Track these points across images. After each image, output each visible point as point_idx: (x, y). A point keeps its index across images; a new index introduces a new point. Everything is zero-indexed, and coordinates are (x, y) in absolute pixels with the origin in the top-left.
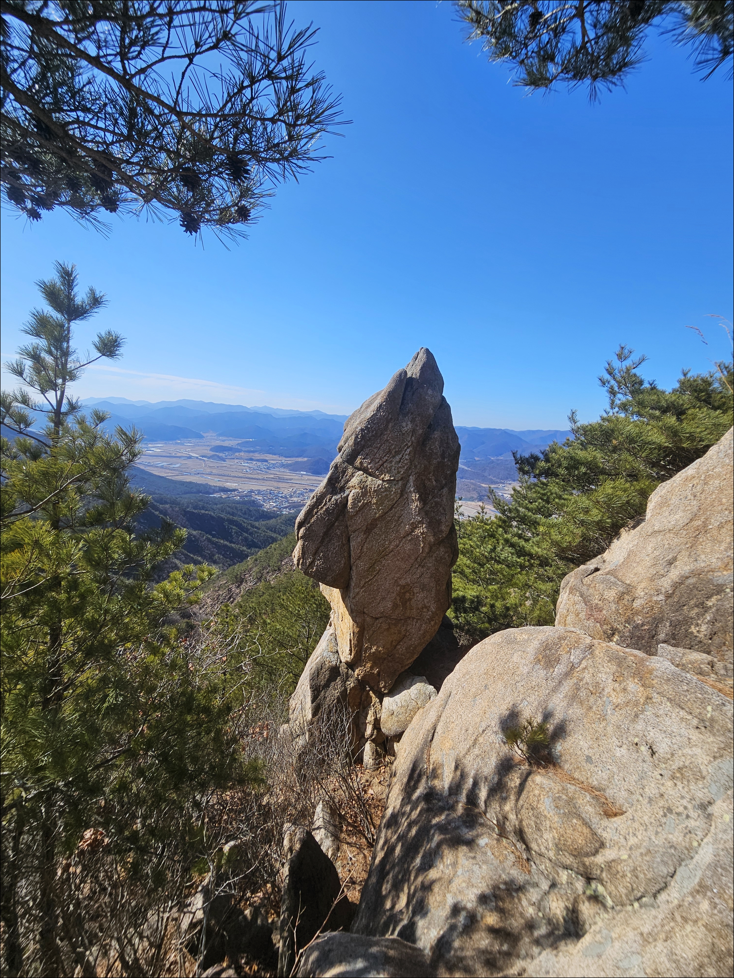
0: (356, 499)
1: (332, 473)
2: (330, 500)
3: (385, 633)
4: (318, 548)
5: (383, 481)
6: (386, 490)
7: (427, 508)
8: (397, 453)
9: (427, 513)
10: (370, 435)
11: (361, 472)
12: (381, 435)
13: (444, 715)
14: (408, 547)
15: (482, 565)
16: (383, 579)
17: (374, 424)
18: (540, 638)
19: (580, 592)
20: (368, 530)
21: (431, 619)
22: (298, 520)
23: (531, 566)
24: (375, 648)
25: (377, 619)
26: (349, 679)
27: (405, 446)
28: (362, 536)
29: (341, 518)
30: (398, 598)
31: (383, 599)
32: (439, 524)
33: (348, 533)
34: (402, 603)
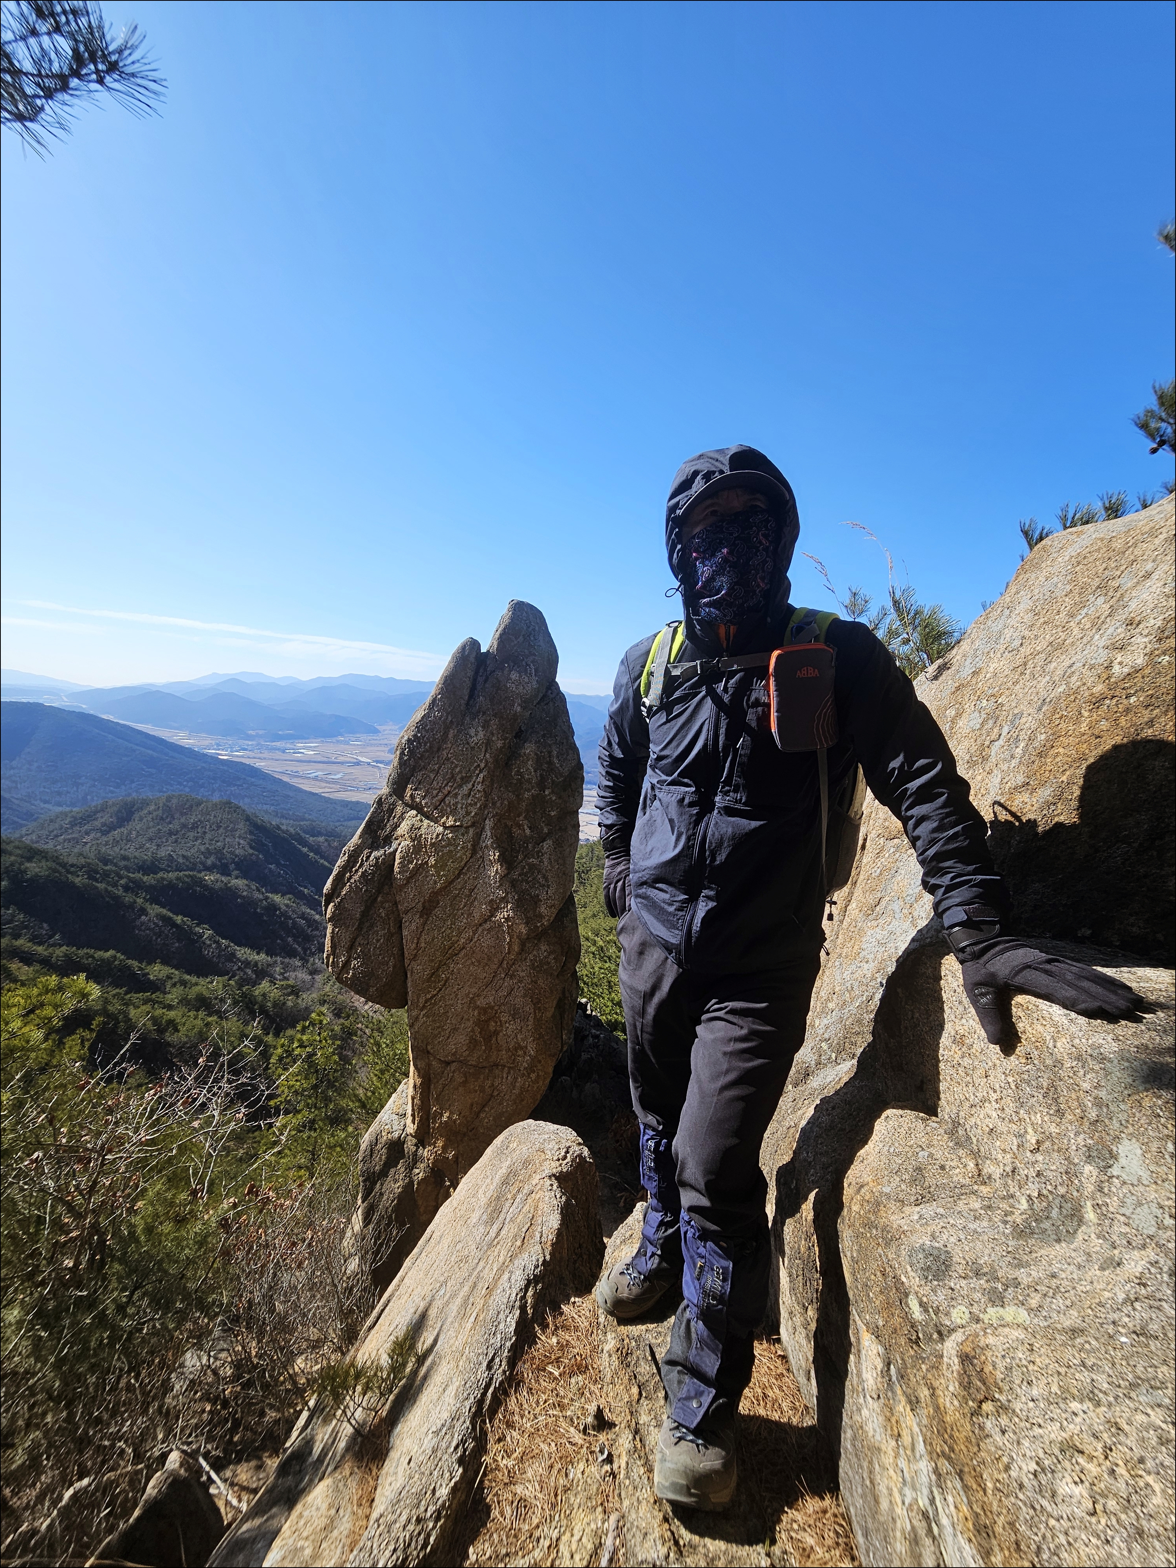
0: (407, 859)
1: (373, 813)
2: (368, 858)
3: (461, 1089)
4: (355, 939)
5: (445, 828)
6: (450, 843)
7: (515, 875)
8: (465, 780)
9: (513, 884)
10: (422, 749)
11: (414, 812)
12: (439, 749)
14: (487, 941)
16: (453, 995)
17: (427, 731)
20: (426, 911)
21: (531, 1069)
24: (447, 1114)
25: (448, 1063)
26: (418, 1164)
27: (476, 768)
28: (417, 921)
29: (386, 889)
30: (477, 1030)
31: (455, 1029)
32: (536, 903)
33: (399, 915)
34: (484, 1039)
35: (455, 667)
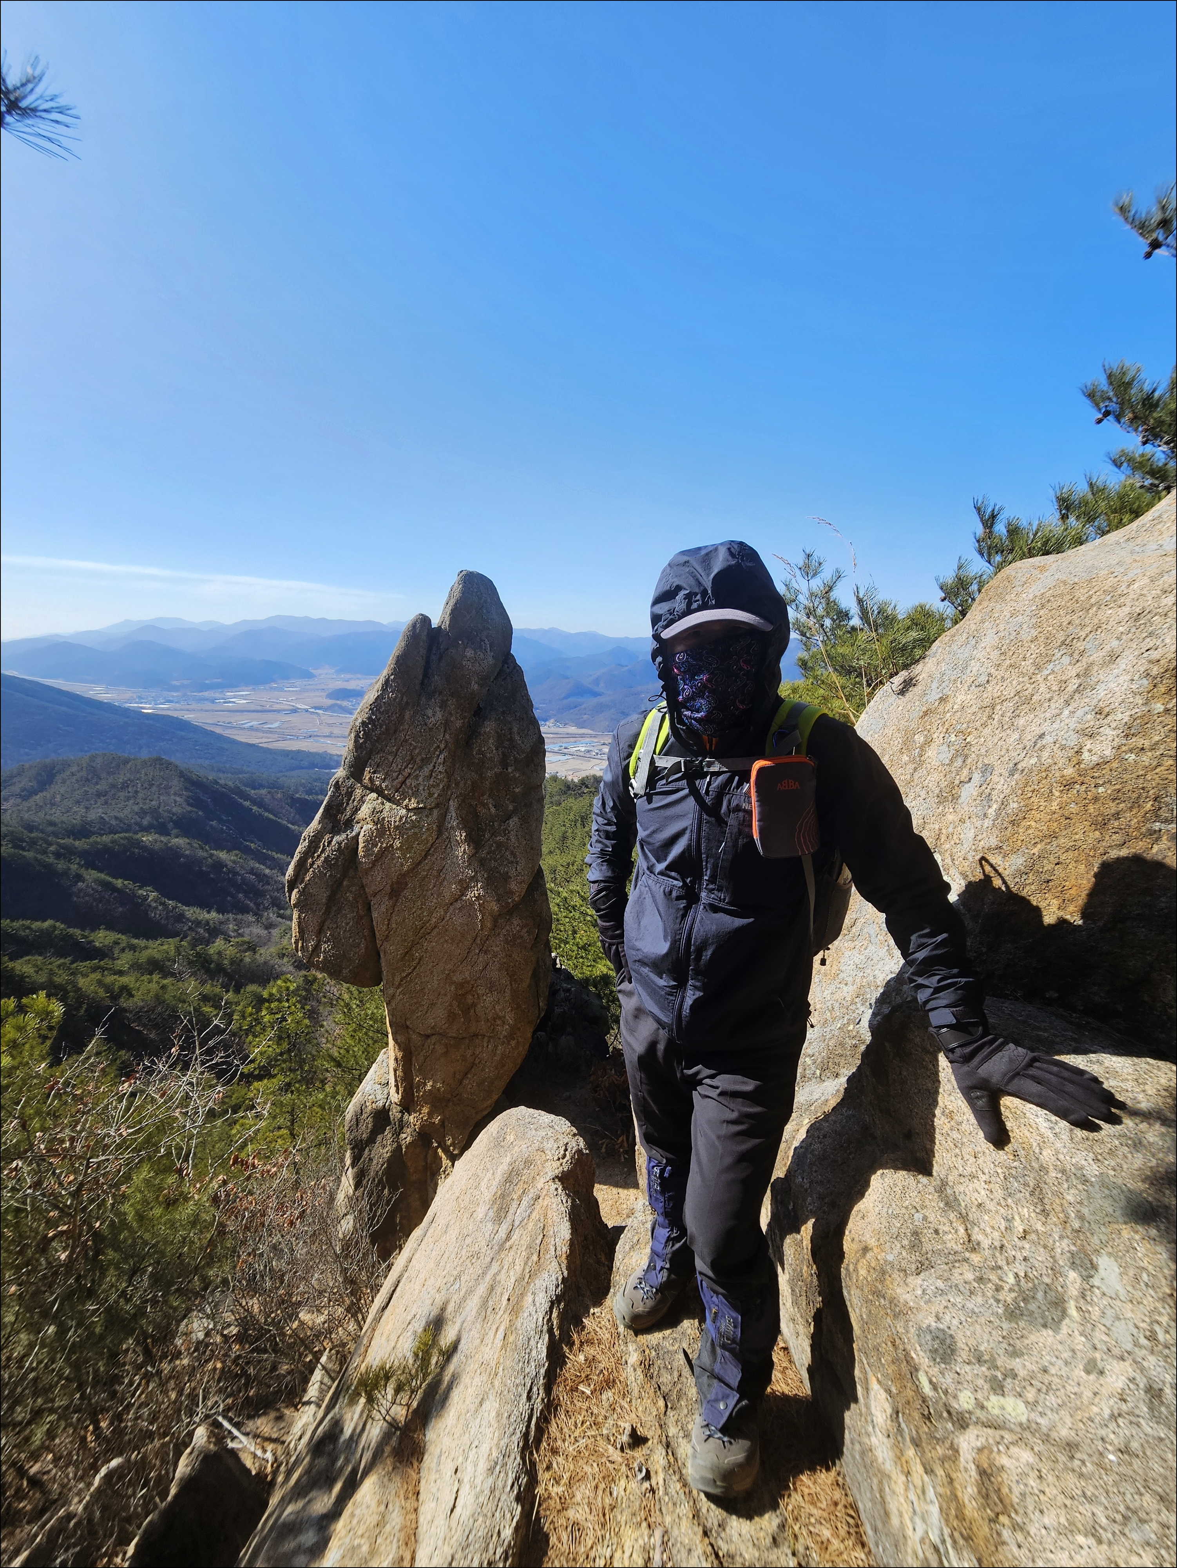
0: (371, 842)
1: (331, 798)
2: (330, 843)
3: (442, 1060)
4: (323, 923)
5: (408, 810)
6: (414, 825)
7: (483, 853)
8: (426, 761)
9: (482, 863)
10: (378, 732)
11: (374, 795)
12: (395, 731)
14: (459, 920)
16: (428, 972)
17: (382, 713)
20: (395, 892)
21: (511, 1037)
22: (289, 875)
24: (431, 1083)
25: (428, 1036)
26: (405, 1129)
27: (436, 749)
28: (386, 902)
29: (351, 873)
30: (455, 1003)
31: (433, 1005)
32: (506, 880)
33: (367, 898)
34: (462, 1012)
35: (407, 646)
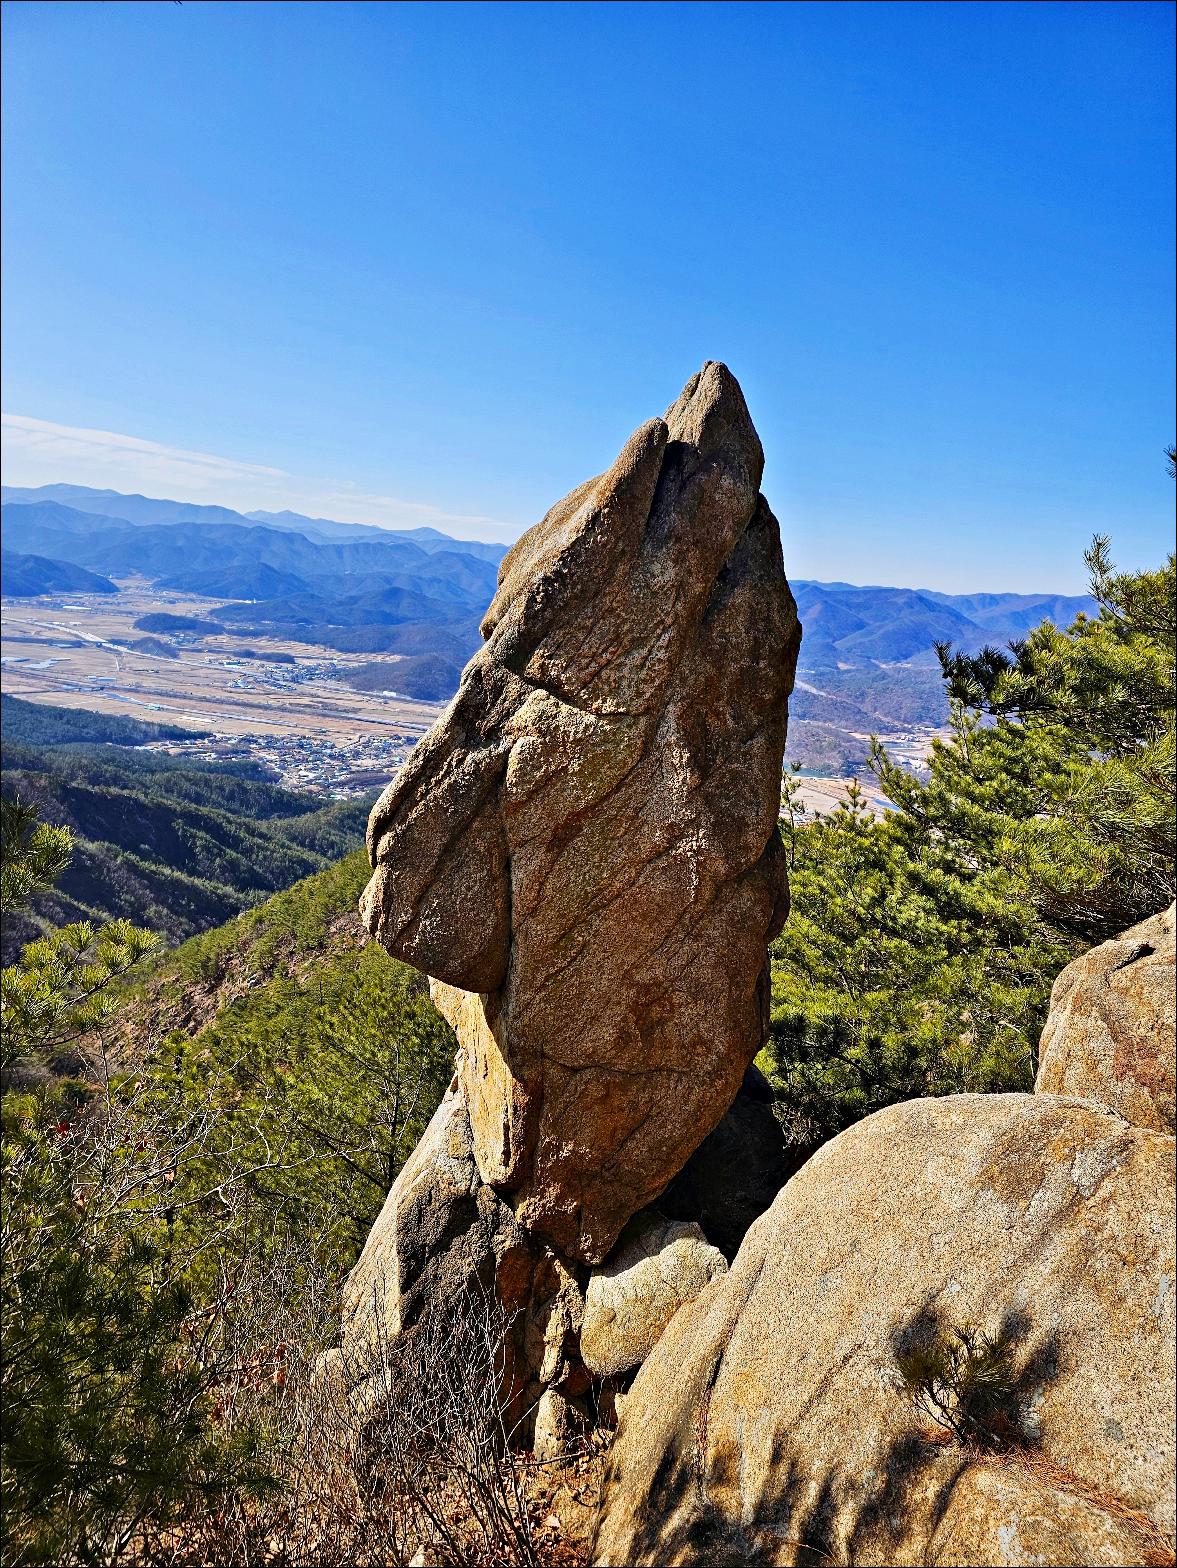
0: (529, 760)
1: (467, 693)
2: (460, 762)
3: (596, 1108)
4: (428, 886)
5: (600, 716)
6: (606, 738)
7: (711, 786)
8: (638, 643)
9: (709, 800)
10: (568, 594)
11: (542, 693)
12: (596, 594)
13: (744, 1319)
14: (659, 886)
15: (849, 939)
16: (594, 968)
17: (579, 565)
18: (994, 1121)
19: (1102, 1007)
20: (560, 840)
21: (716, 1073)
22: (375, 813)
23: (978, 942)
24: (570, 1146)
25: (575, 1070)
26: (502, 1229)
27: (657, 625)
28: (541, 856)
29: (488, 809)
30: (632, 1017)
31: (594, 1019)
32: (740, 830)
33: (507, 848)
34: (641, 1032)
35: (635, 464)
